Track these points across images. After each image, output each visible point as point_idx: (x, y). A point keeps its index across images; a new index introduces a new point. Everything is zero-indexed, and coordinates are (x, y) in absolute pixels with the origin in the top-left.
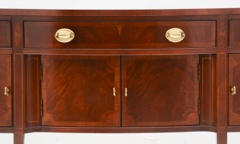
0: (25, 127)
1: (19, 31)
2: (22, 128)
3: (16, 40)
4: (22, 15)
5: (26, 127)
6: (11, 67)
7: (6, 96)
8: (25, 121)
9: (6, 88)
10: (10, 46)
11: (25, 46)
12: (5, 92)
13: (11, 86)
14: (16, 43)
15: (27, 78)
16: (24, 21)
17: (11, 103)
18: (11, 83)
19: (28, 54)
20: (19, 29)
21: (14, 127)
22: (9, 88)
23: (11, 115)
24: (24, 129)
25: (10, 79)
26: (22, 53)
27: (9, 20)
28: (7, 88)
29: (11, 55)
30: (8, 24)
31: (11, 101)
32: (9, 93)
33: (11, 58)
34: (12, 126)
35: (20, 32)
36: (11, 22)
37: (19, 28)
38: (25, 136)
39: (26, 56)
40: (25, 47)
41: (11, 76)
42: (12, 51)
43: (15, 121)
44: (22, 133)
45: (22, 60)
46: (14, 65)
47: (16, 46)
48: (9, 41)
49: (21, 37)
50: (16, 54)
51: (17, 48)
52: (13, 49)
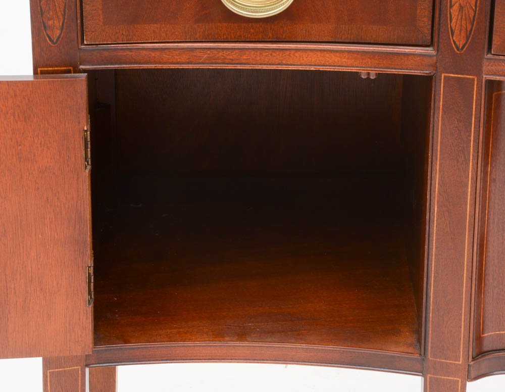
0: (473, 359)
2: (461, 363)
3: (453, 21)
10: (428, 43)
11: (494, 47)
14: (457, 32)
19: (502, 78)
21: (425, 354)
24: (469, 365)
40: (492, 52)
42: (436, 62)
43: (431, 331)
44: (458, 381)
45: (474, 102)
46: (440, 119)
47: (453, 43)
48: (423, 19)
49: (478, 9)
50: (452, 75)
51: (456, 50)
52: (439, 54)
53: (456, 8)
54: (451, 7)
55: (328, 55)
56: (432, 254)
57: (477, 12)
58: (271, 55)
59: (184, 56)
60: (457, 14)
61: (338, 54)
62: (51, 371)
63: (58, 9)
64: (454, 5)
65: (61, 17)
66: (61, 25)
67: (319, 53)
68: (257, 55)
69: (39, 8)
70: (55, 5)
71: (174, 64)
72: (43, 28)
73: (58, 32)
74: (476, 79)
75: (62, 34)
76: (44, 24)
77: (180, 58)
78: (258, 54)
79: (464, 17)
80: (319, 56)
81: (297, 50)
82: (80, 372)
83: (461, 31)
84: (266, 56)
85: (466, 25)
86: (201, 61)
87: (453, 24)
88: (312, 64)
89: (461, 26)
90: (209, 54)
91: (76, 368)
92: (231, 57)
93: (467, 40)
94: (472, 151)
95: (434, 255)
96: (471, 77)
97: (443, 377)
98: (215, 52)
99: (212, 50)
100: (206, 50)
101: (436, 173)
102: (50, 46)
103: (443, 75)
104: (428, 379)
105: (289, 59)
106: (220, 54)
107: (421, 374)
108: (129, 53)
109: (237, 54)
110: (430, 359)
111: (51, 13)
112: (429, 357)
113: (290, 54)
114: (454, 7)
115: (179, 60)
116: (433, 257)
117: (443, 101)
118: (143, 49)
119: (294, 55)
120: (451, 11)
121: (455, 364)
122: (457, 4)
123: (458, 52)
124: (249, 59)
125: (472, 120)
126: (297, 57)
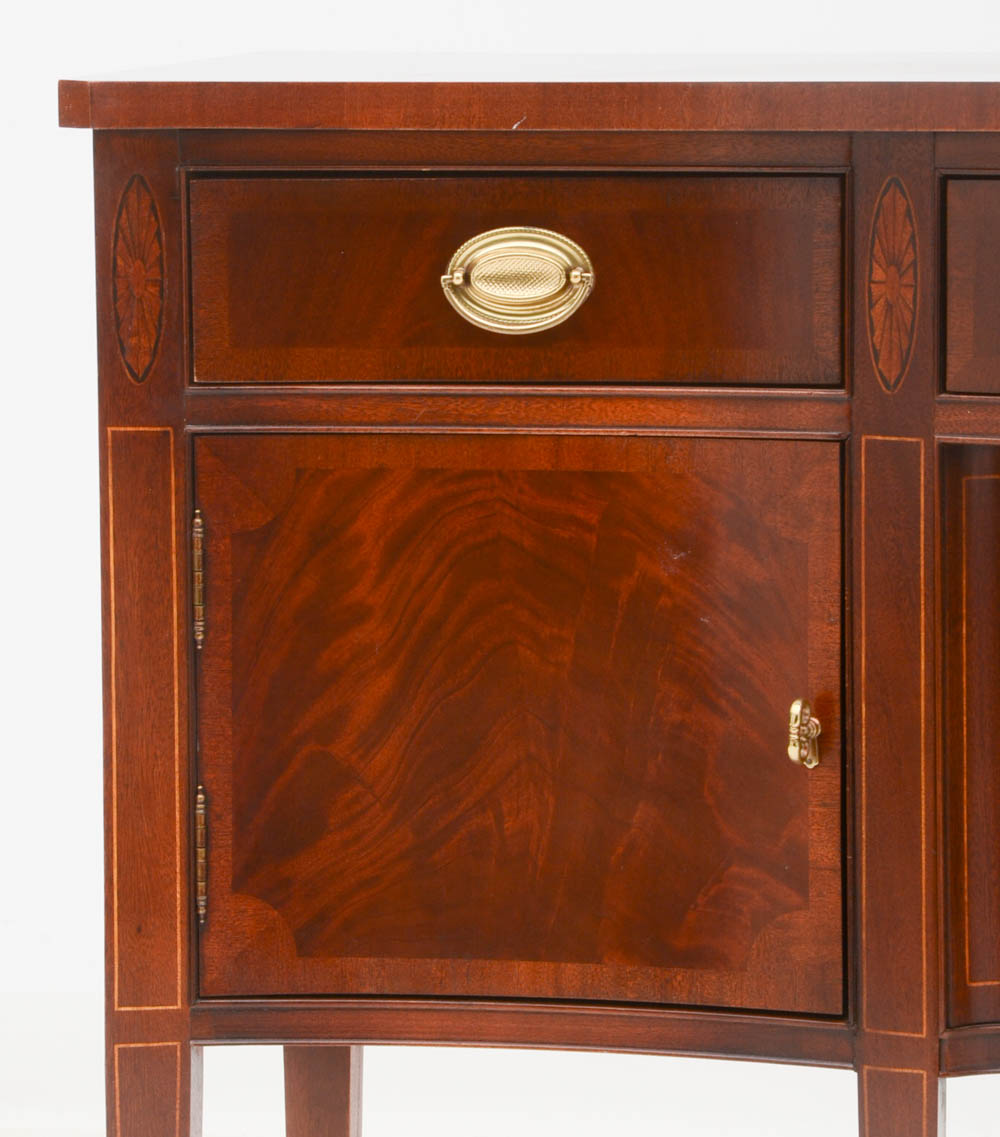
0: (948, 1027)
1: (908, 260)
2: (924, 1036)
3: (877, 333)
4: (935, 133)
5: (952, 1025)
6: (837, 544)
7: (798, 768)
8: (942, 972)
9: (796, 708)
10: (836, 380)
11: (950, 377)
12: (794, 737)
13: (836, 695)
14: (883, 355)
15: (959, 635)
16: (944, 180)
17: (837, 832)
18: (836, 673)
19: (968, 439)
20: (907, 237)
21: (857, 1019)
22: (820, 708)
23: (839, 924)
24: (940, 1040)
25: (824, 635)
26: (928, 435)
27: (836, 171)
28: (807, 711)
29: (836, 447)
30: (824, 204)
31: (838, 809)
32: (820, 745)
33: (836, 470)
34: (848, 1011)
35: (914, 264)
36: (844, 182)
37: (909, 228)
38: (944, 1094)
39: (953, 458)
40: (948, 388)
41: (836, 611)
42: (850, 413)
43: (867, 969)
44: (922, 1075)
45: (922, 488)
46: (863, 525)
47: (878, 375)
48: (825, 335)
49: (918, 308)
50: (879, 438)
51: (884, 388)
52: (855, 397)
53: (879, 308)
54: (871, 306)
55: (652, 406)
56: (861, 806)
57: (918, 313)
58: (547, 407)
59: (384, 410)
60: (883, 319)
61: (670, 404)
62: (122, 1046)
63: (147, 316)
64: (877, 302)
65: (153, 332)
66: (152, 345)
67: (635, 404)
68: (520, 407)
69: (113, 313)
70: (144, 310)
71: (366, 424)
72: (119, 352)
73: (146, 360)
74: (922, 444)
75: (155, 364)
76: (121, 342)
77: (375, 414)
78: (523, 405)
79: (895, 324)
80: (635, 409)
81: (595, 397)
82: (179, 1054)
83: (890, 352)
84: (537, 409)
85: (900, 341)
86: (415, 420)
87: (877, 340)
88: (623, 424)
89: (891, 341)
90: (430, 407)
91: (170, 1044)
92: (471, 412)
93: (903, 369)
94: (922, 587)
95: (864, 807)
96: (914, 440)
97: (892, 1070)
98: (441, 402)
99: (435, 399)
100: (425, 399)
101: (860, 637)
102: (131, 384)
103: (863, 439)
104: (865, 1077)
105: (580, 415)
106: (452, 406)
107: (851, 1066)
108: (280, 403)
109: (483, 407)
110: (868, 1030)
111: (135, 323)
112: (865, 1026)
113: (582, 404)
114: (877, 306)
115: (373, 418)
116: (864, 811)
117: (867, 490)
118: (307, 396)
119: (589, 406)
120: (873, 314)
121: (912, 1038)
122: (882, 301)
123: (889, 392)
124: (505, 416)
125: (919, 523)
126: (594, 410)
